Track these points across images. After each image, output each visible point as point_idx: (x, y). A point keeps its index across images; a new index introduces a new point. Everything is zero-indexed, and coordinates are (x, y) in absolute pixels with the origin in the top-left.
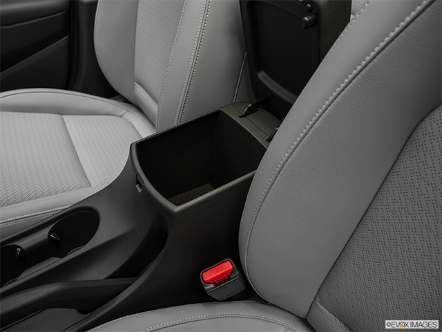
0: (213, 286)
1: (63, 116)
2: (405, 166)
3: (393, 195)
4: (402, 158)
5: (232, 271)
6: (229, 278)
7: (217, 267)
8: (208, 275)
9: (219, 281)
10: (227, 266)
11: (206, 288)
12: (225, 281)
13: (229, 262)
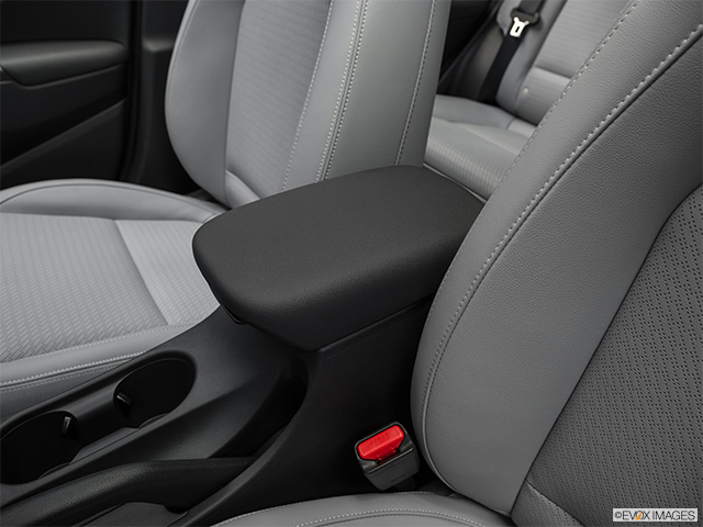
0: (373, 463)
1: (118, 222)
2: (656, 270)
3: (641, 313)
4: (652, 259)
5: (403, 441)
6: (398, 452)
7: (380, 436)
8: (367, 449)
9: (383, 457)
10: (395, 434)
11: (364, 467)
12: (392, 456)
13: (397, 428)
